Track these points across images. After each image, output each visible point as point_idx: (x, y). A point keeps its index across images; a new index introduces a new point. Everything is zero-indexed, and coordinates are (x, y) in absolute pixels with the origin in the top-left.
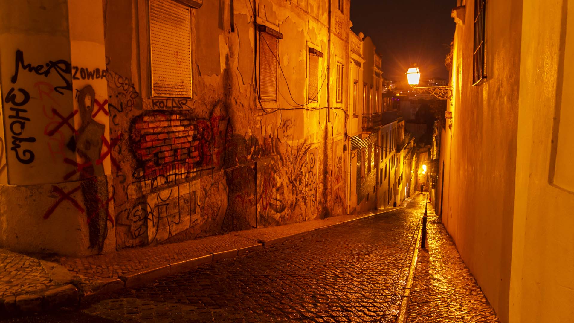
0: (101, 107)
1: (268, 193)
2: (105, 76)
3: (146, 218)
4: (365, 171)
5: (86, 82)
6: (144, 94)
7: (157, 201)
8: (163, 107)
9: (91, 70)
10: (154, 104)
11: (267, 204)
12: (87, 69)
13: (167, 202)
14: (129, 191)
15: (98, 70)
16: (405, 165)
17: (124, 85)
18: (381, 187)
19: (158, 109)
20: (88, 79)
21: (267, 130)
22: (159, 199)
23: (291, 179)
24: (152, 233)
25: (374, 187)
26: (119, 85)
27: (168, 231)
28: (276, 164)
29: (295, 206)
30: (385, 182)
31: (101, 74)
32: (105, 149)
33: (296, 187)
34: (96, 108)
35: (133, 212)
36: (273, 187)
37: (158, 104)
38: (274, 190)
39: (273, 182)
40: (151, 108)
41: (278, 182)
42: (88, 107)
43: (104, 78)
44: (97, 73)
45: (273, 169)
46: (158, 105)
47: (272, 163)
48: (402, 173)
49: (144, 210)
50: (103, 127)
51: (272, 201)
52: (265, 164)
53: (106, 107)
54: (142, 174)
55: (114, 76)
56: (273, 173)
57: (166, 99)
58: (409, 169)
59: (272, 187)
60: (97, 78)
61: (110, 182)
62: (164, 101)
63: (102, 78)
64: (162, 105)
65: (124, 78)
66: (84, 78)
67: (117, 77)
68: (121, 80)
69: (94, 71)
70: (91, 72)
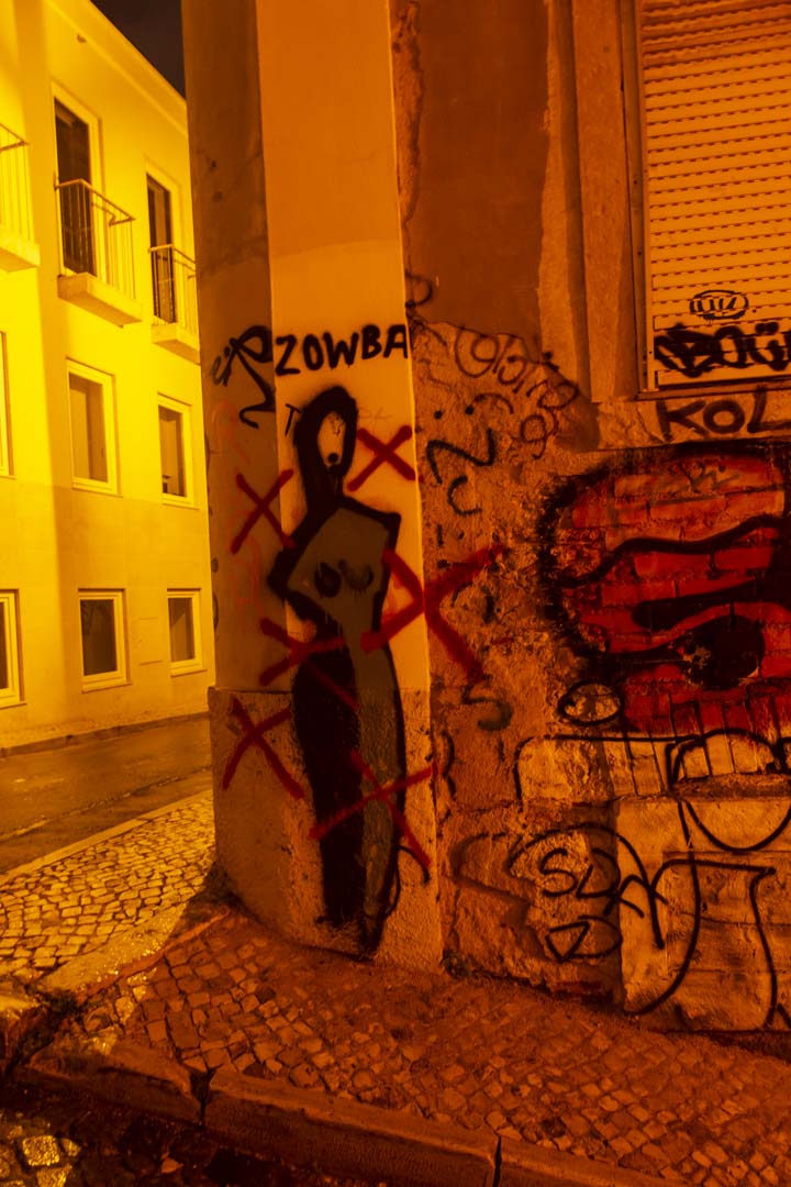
0: (385, 453)
2: (403, 345)
3: (613, 895)
5: (326, 376)
6: (604, 386)
7: (681, 839)
8: (735, 427)
9: (342, 334)
10: (667, 417)
12: (327, 337)
14: (528, 768)
15: (370, 332)
17: (504, 362)
19: (696, 437)
20: (333, 364)
22: (697, 835)
24: (648, 972)
26: (476, 368)
31: (383, 340)
32: (398, 597)
34: (362, 458)
35: (537, 852)
37: (698, 418)
40: (653, 438)
42: (333, 457)
43: (396, 353)
44: (370, 340)
46: (701, 423)
50: (391, 522)
53: (410, 452)
55: (453, 339)
57: (752, 386)
60: (366, 355)
62: (736, 397)
63: (387, 354)
64: (723, 419)
65: (503, 339)
66: (314, 366)
67: (467, 339)
68: (486, 350)
69: (355, 337)
70: (342, 344)
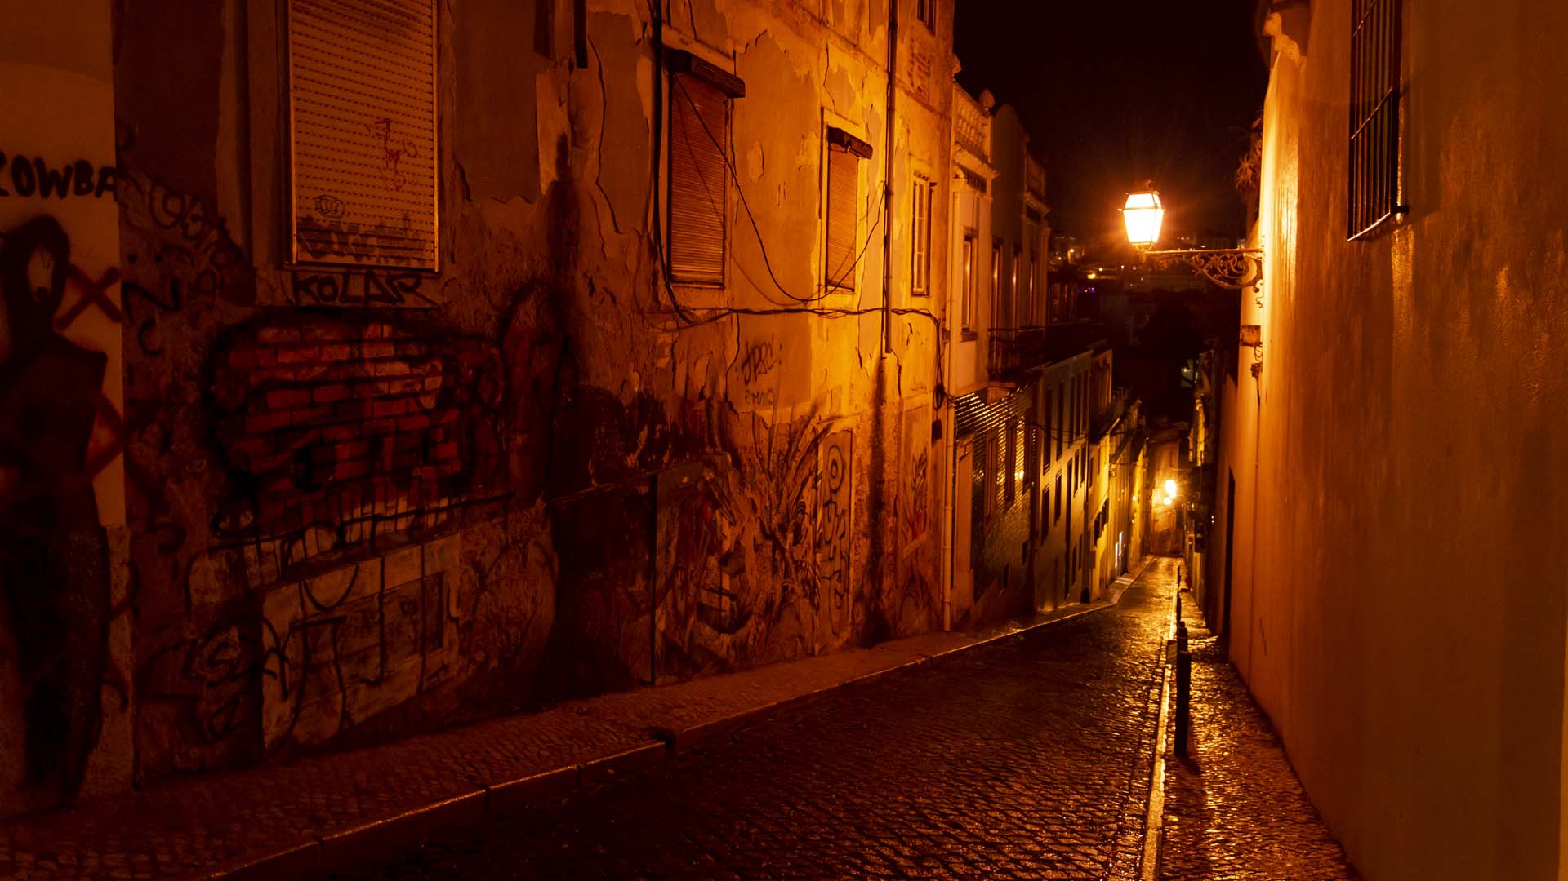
0: (93, 293)
1: (692, 572)
2: (112, 188)
3: (255, 671)
4: (996, 497)
5: (36, 204)
6: (261, 254)
7: (300, 610)
8: (332, 298)
9: (56, 162)
10: (299, 285)
11: (688, 608)
12: (39, 162)
13: (339, 613)
14: (196, 580)
15: (82, 169)
16: (1114, 480)
17: (188, 220)
18: (1045, 546)
19: (313, 302)
20: (45, 194)
21: (690, 375)
22: (309, 604)
23: (767, 527)
24: (278, 721)
25: (1025, 545)
26: (167, 220)
27: (339, 708)
28: (720, 481)
29: (780, 609)
30: (1057, 529)
31: (95, 179)
32: (102, 435)
33: (783, 551)
34: (71, 297)
35: (206, 652)
36: (711, 552)
37: (314, 288)
38: (713, 561)
39: (709, 538)
40: (288, 300)
41: (726, 537)
42: (42, 290)
43: (108, 196)
44: (81, 177)
45: (708, 495)
46: (316, 292)
47: (707, 478)
48: (1107, 503)
49: (251, 640)
50: (98, 360)
51: (705, 597)
52: (685, 480)
53: (114, 293)
54: (246, 520)
55: (148, 189)
56: (709, 510)
57: (343, 270)
58: (1126, 491)
59: (705, 553)
60: (79, 192)
61: (120, 550)
62: (335, 276)
63: (98, 195)
64: (328, 291)
65: (188, 198)
66: (25, 191)
67: (160, 193)
68: (174, 205)
69: (68, 169)
70: (55, 173)
